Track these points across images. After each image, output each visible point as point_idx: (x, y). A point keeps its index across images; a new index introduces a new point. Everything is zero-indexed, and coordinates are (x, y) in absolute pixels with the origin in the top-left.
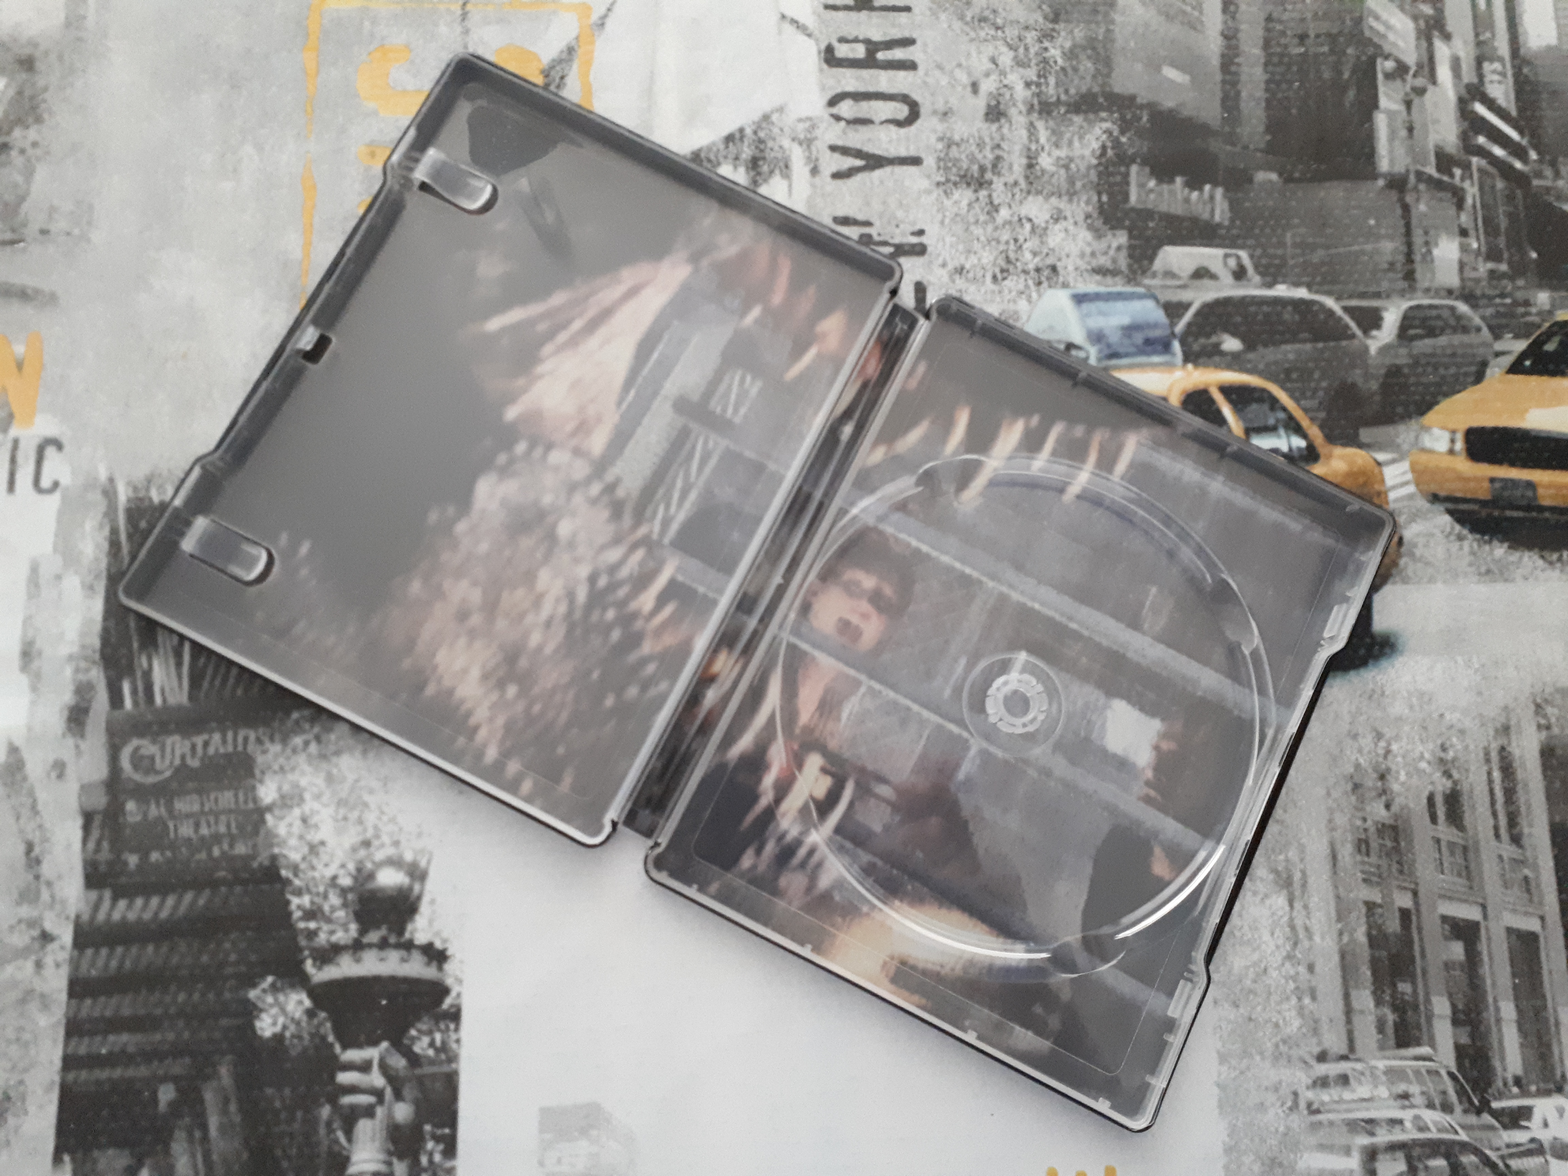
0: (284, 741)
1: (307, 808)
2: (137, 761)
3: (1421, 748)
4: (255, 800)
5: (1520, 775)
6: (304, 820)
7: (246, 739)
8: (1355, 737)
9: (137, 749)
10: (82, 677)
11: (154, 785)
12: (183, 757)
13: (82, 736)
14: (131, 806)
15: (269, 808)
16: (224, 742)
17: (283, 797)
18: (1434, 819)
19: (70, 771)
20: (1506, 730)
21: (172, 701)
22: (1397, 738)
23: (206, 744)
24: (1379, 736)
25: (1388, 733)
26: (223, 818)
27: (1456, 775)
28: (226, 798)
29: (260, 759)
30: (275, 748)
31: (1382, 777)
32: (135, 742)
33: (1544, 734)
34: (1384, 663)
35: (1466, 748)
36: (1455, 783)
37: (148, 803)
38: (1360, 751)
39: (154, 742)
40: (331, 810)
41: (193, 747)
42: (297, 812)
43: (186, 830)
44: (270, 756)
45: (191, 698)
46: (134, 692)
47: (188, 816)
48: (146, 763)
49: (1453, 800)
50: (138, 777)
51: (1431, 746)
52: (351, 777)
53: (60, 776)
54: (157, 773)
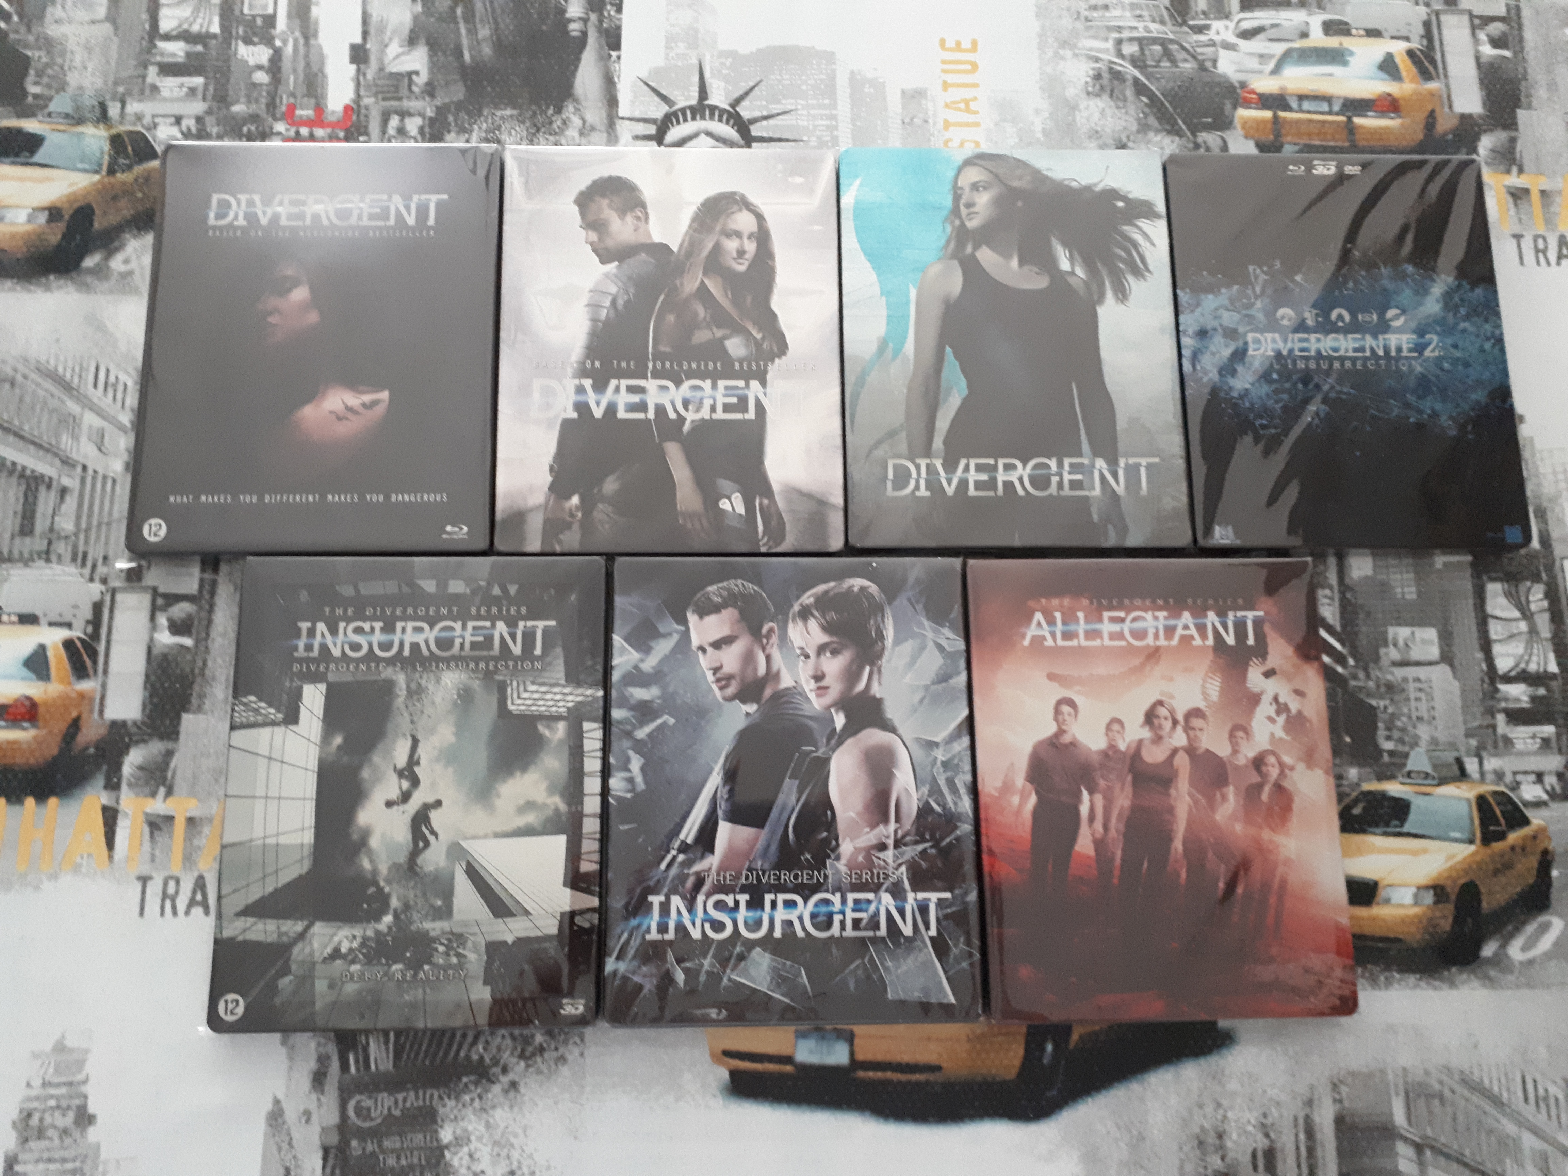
0: (457, 1098)
1: (472, 1147)
2: (358, 1110)
3: (1248, 1115)
4: (437, 1140)
5: (1319, 1136)
6: (471, 1156)
7: (432, 1096)
8: (1201, 1106)
9: (358, 1102)
10: (321, 1049)
11: (370, 1128)
12: (389, 1109)
13: (322, 1092)
14: (354, 1143)
15: (447, 1147)
16: (417, 1098)
17: (456, 1138)
18: (1255, 1168)
19: (315, 1118)
20: (1310, 1103)
21: (382, 1068)
22: (1231, 1108)
23: (405, 1100)
24: (1219, 1105)
25: (1225, 1103)
26: (416, 1153)
27: (1272, 1135)
28: (418, 1138)
29: (441, 1110)
30: (451, 1103)
31: (1220, 1136)
32: (358, 1097)
33: (1338, 1106)
34: (1224, 1052)
35: (1281, 1116)
36: (1272, 1141)
37: (365, 1141)
38: (1204, 1116)
39: (370, 1098)
40: (488, 1149)
41: (396, 1102)
42: (466, 1149)
43: (391, 1161)
44: (448, 1108)
45: (395, 1065)
46: (357, 1061)
47: (393, 1151)
48: (365, 1112)
49: (1270, 1155)
50: (359, 1123)
51: (1255, 1114)
52: (502, 1125)
53: (308, 1121)
54: (372, 1120)
